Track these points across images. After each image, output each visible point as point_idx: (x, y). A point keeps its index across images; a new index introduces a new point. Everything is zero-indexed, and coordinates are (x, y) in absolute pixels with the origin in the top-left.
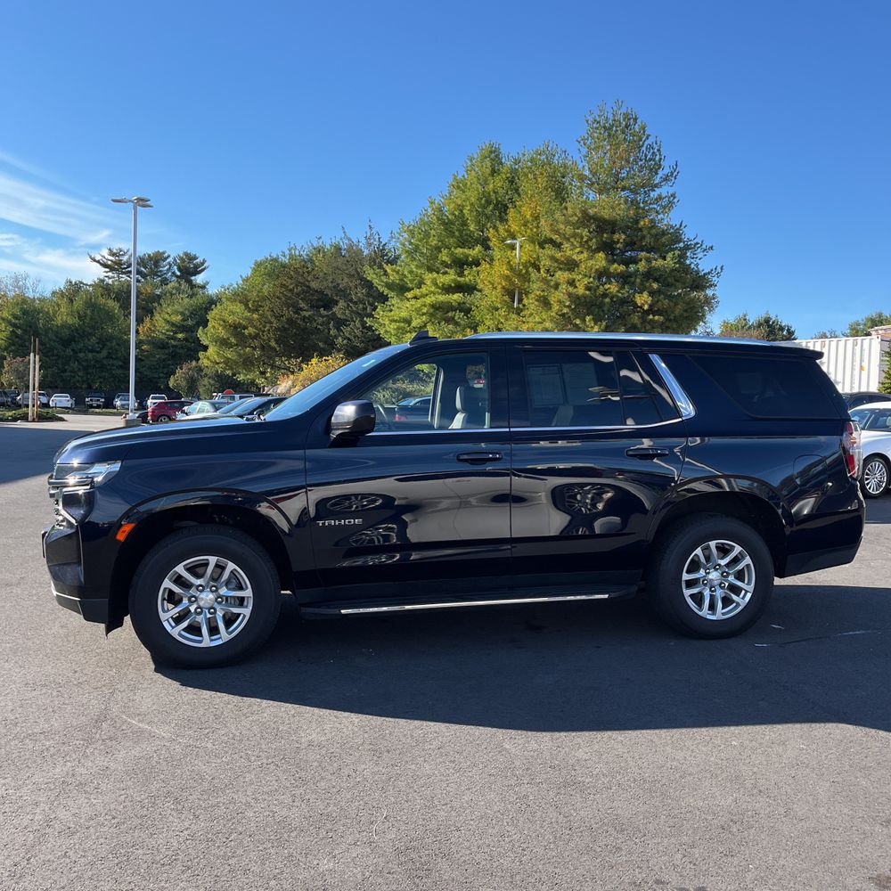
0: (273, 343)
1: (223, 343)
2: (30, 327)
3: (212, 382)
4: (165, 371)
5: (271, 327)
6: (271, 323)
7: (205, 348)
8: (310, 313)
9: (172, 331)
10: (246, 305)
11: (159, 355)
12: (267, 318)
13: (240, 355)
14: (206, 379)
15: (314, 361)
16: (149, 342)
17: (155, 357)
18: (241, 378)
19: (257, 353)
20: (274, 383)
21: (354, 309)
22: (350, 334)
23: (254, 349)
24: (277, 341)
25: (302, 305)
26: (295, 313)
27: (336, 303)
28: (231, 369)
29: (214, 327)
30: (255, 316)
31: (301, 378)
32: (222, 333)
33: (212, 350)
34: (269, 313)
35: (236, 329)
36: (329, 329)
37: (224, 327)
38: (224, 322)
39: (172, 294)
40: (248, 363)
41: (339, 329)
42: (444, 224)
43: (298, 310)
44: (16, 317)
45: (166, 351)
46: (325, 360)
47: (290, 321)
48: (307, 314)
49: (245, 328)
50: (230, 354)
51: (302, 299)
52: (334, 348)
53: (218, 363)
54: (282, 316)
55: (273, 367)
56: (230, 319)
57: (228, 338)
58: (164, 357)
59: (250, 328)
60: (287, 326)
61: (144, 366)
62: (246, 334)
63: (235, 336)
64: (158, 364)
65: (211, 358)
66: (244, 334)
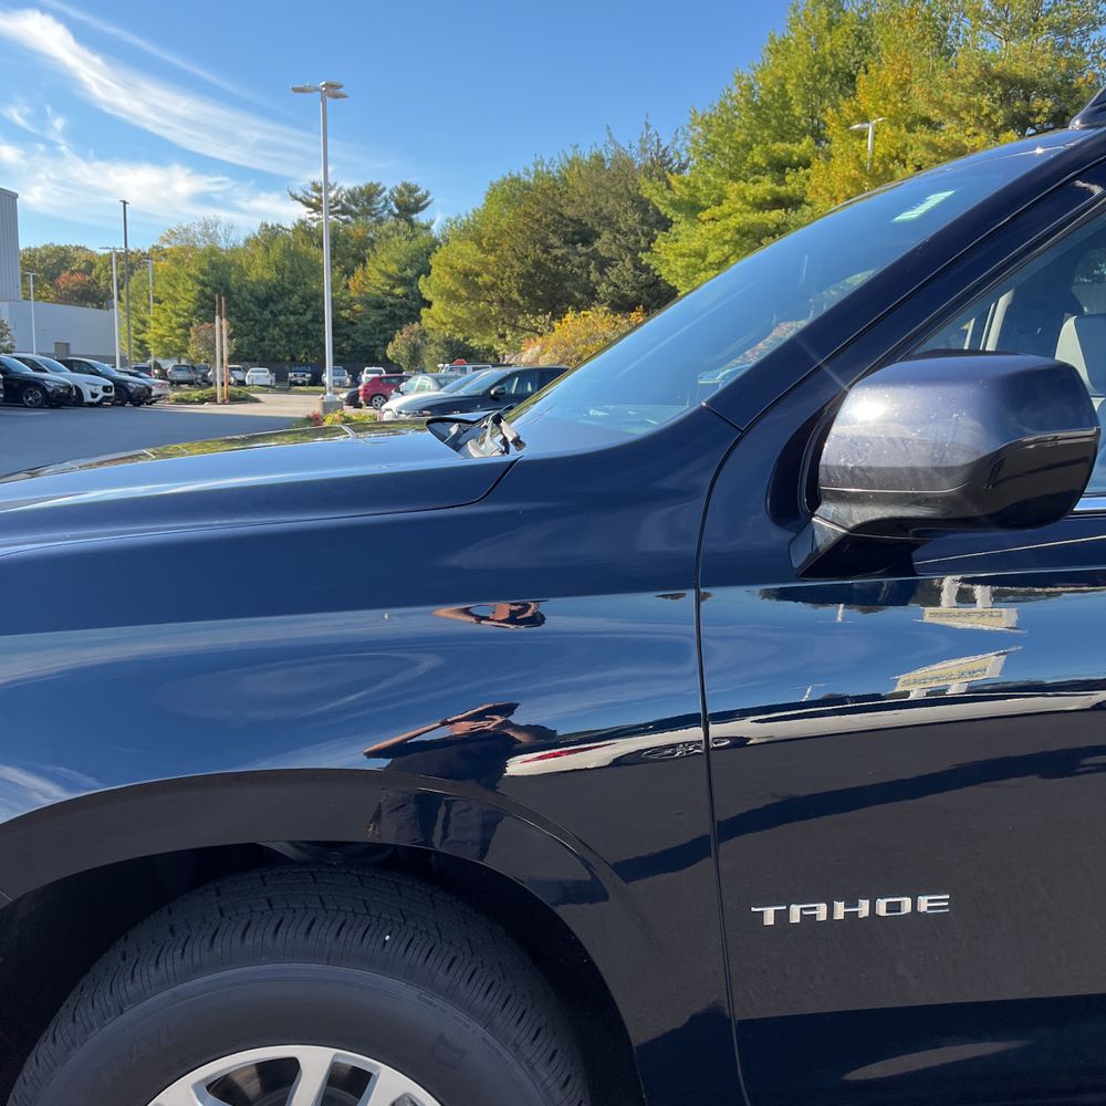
0: (515, 296)
1: (452, 296)
2: (221, 284)
3: (440, 350)
4: (382, 337)
5: (512, 272)
6: (512, 267)
7: (429, 304)
8: (563, 251)
9: (389, 285)
10: (480, 244)
11: (375, 316)
12: (506, 260)
13: (472, 313)
14: (432, 346)
15: (569, 317)
16: (362, 301)
17: (369, 319)
18: (474, 343)
19: (495, 309)
20: (517, 350)
21: (624, 242)
22: (617, 278)
23: (491, 303)
24: (520, 292)
25: (554, 240)
26: (544, 251)
27: (598, 236)
28: (462, 331)
29: (438, 275)
30: (491, 258)
31: (552, 341)
32: (450, 283)
33: (436, 306)
34: (509, 253)
35: (467, 277)
36: (589, 273)
37: (452, 275)
38: (451, 268)
39: (388, 237)
40: (483, 322)
41: (602, 273)
42: (756, 108)
43: (547, 249)
44: (203, 272)
45: (382, 312)
46: (584, 316)
47: (538, 264)
48: (559, 252)
49: (478, 275)
50: (460, 311)
51: (553, 232)
52: (595, 299)
53: (445, 324)
54: (527, 257)
55: (514, 327)
56: (459, 264)
57: (457, 290)
58: (380, 319)
59: (485, 275)
60: (533, 271)
61: (357, 332)
62: (480, 283)
63: (466, 286)
64: (373, 328)
65: (437, 317)
66: (477, 283)
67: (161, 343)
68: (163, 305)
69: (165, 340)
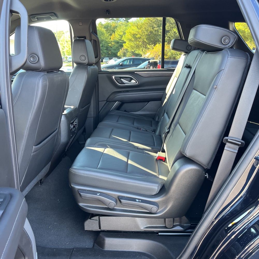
0: (145, 40)
1: (130, 40)
3: (131, 54)
5: (145, 34)
6: (145, 33)
7: (125, 43)
8: (157, 29)
9: (120, 38)
10: (138, 27)
11: (117, 45)
12: (143, 31)
13: (135, 45)
14: (129, 53)
15: (157, 45)
16: (114, 42)
17: (115, 46)
18: (137, 52)
19: (140, 43)
21: (172, 26)
22: (170, 35)
24: (146, 39)
25: (155, 26)
26: (153, 29)
28: (133, 49)
29: (127, 35)
30: (140, 31)
31: (153, 51)
32: (130, 37)
33: (127, 42)
34: (144, 29)
35: (134, 35)
37: (130, 35)
38: (130, 33)
39: (120, 26)
40: (138, 47)
47: (151, 32)
49: (137, 35)
50: (132, 44)
51: (155, 24)
53: (129, 47)
54: (148, 30)
55: (146, 48)
56: (132, 32)
57: (132, 39)
58: (118, 46)
59: (138, 35)
60: (150, 34)
61: (112, 49)
62: (137, 37)
63: (134, 38)
64: (116, 48)
65: (127, 46)
66: (136, 37)
67: (67, 52)
68: (68, 43)
69: (68, 51)
